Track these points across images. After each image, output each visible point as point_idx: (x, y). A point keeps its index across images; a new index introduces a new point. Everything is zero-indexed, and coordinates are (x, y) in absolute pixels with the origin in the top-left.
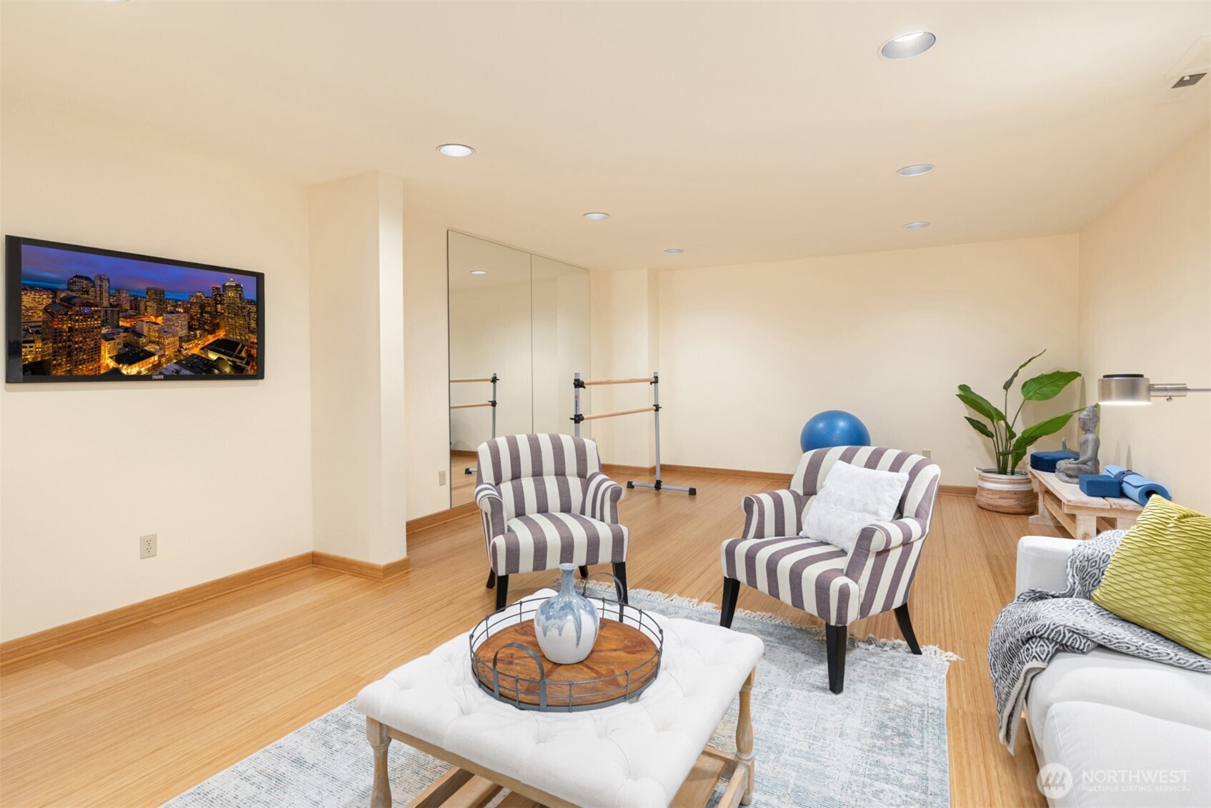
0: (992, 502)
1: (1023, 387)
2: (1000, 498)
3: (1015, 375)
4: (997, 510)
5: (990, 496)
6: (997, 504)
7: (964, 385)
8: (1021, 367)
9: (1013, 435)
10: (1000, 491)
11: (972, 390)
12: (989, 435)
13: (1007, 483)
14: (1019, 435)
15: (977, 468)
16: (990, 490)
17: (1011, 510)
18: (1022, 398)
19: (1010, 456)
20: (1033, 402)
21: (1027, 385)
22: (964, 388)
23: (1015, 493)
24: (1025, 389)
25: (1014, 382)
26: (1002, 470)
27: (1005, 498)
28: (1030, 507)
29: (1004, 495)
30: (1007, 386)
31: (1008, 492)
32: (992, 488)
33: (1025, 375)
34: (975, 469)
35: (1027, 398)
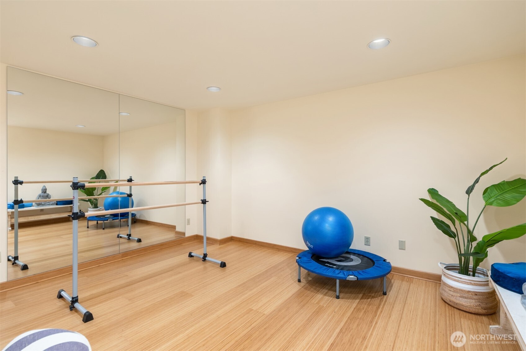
0: (453, 299)
1: (485, 192)
2: (461, 297)
3: (477, 181)
4: (458, 307)
5: (452, 293)
6: (457, 301)
7: (433, 189)
8: (483, 174)
9: (473, 239)
10: (462, 290)
11: (440, 193)
12: (451, 235)
13: (468, 284)
14: (480, 239)
15: (440, 263)
16: (452, 287)
17: (471, 310)
18: (483, 203)
19: (471, 258)
20: (493, 208)
21: (489, 190)
22: (433, 192)
23: (476, 294)
24: (486, 195)
25: (475, 188)
26: (464, 270)
27: (465, 298)
28: (490, 308)
29: (466, 295)
30: (469, 191)
31: (469, 292)
32: (453, 286)
33: (487, 181)
34: (439, 264)
35: (489, 203)
